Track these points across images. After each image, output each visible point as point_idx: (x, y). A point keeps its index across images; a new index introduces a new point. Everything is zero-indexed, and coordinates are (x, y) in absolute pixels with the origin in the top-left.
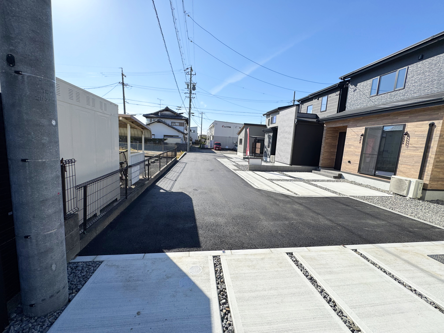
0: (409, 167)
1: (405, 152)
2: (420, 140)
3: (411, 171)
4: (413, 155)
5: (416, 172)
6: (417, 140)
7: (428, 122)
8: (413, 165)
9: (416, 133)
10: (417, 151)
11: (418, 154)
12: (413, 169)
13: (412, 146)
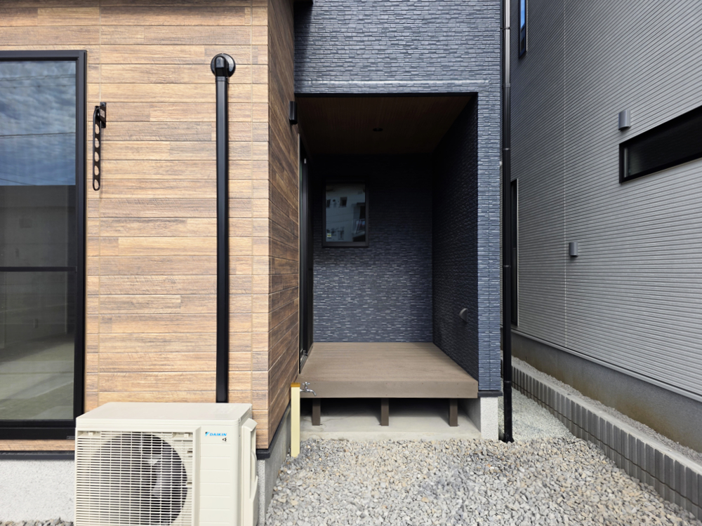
0: (154, 331)
1: (116, 239)
3: (170, 356)
4: (164, 254)
5: (198, 358)
6: (165, 156)
7: (203, 54)
8: (174, 319)
9: (156, 116)
10: (181, 227)
11: (188, 242)
12: (180, 340)
13: (149, 195)
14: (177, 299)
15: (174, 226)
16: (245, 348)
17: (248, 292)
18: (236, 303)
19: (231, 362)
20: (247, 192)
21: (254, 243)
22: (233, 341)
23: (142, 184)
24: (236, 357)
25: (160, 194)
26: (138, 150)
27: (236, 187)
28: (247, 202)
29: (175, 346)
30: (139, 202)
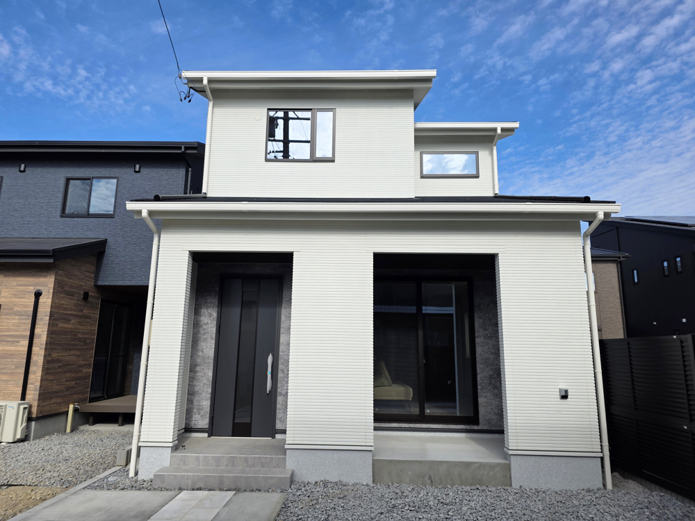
0: (5, 378)
2: (23, 321)
3: (9, 386)
4: (11, 352)
5: (17, 387)
6: (16, 321)
7: (33, 289)
8: (12, 374)
9: (16, 309)
10: (18, 344)
11: (19, 349)
12: (12, 380)
13: (10, 333)
14: (13, 367)
15: (16, 344)
16: (33, 384)
17: (36, 365)
18: (32, 369)
19: (28, 388)
20: (40, 333)
21: (40, 349)
22: (29, 381)
23: (8, 330)
24: (30, 387)
25: (13, 333)
26: (8, 319)
27: (37, 331)
28: (40, 336)
29: (11, 383)
30: (6, 335)
